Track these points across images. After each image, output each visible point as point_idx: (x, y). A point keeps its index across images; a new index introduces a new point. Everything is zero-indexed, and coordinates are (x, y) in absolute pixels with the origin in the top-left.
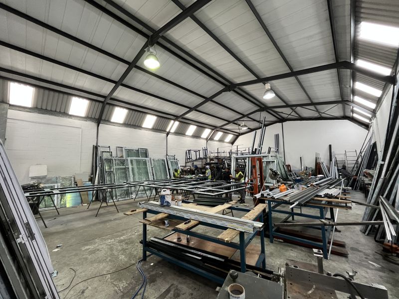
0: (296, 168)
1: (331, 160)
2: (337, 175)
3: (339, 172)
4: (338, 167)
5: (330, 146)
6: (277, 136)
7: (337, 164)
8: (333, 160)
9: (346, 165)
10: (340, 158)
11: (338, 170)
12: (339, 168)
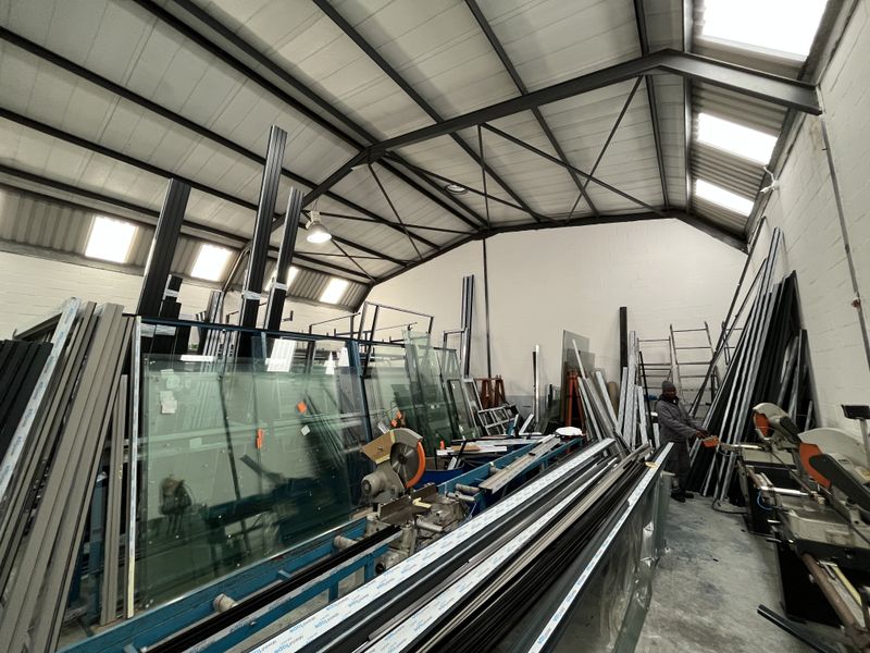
0: (519, 388)
1: (624, 362)
2: (643, 419)
3: (649, 409)
4: (646, 388)
5: (623, 311)
6: (469, 283)
7: (644, 376)
8: (632, 360)
9: (676, 382)
10: (654, 354)
11: (647, 399)
12: (651, 392)
